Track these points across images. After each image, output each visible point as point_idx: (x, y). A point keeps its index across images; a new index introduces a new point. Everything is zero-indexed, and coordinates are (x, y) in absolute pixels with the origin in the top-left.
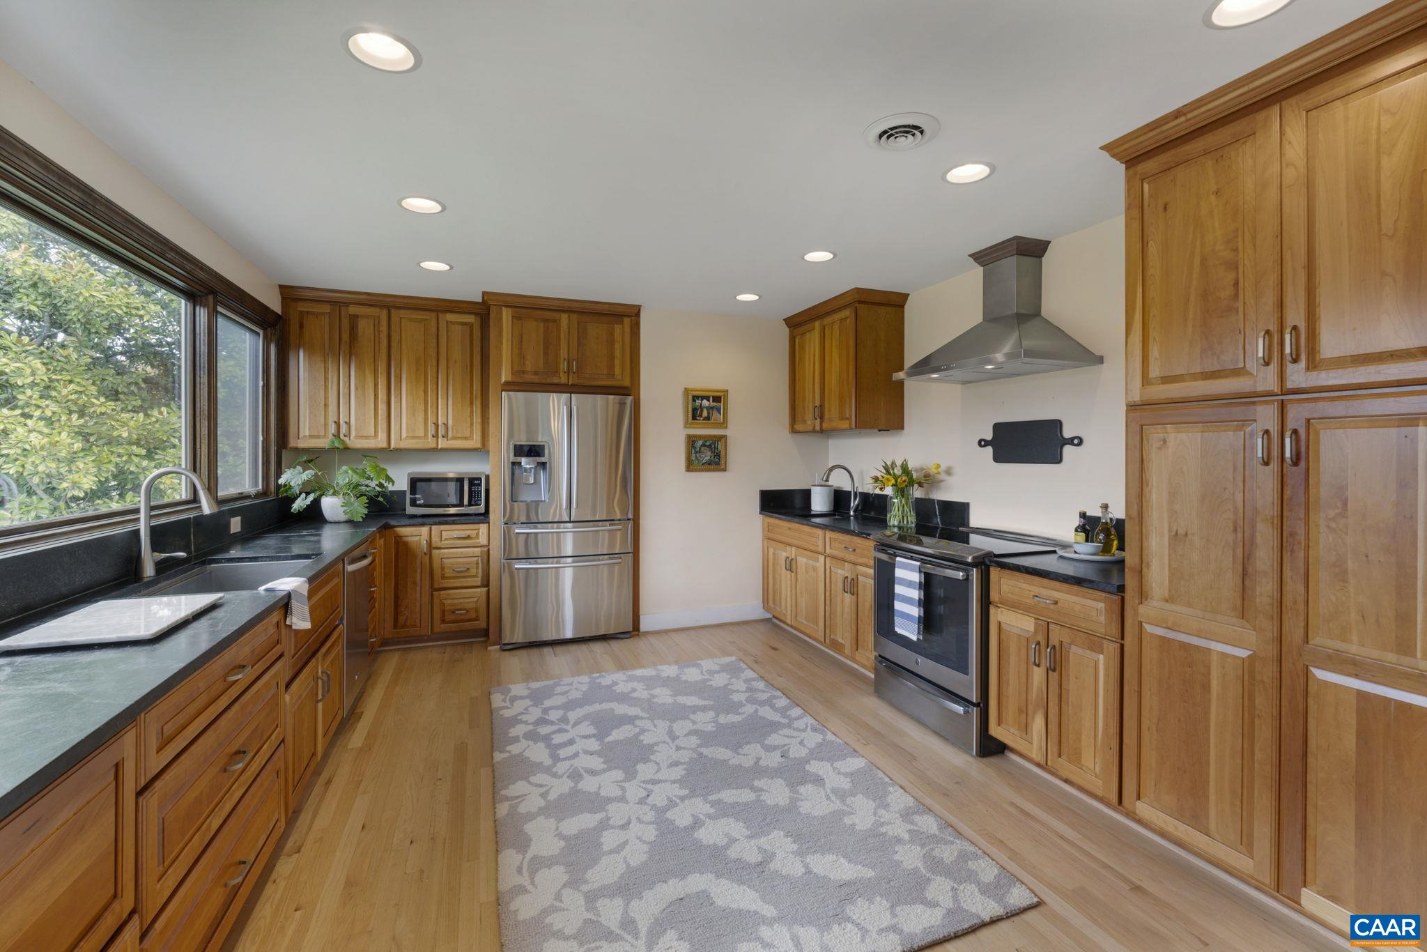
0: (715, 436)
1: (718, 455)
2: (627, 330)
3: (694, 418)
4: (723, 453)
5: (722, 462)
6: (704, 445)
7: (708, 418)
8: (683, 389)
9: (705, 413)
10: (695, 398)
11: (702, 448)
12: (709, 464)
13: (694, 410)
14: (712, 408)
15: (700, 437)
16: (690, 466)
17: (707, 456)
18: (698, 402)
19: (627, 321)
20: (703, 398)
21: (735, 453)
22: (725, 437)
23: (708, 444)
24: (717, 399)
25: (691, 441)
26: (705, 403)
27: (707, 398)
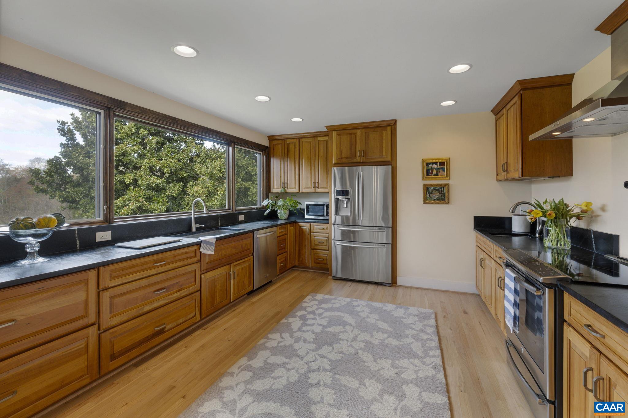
0: (441, 184)
1: (444, 195)
2: (389, 132)
3: (428, 175)
4: (447, 194)
5: (447, 199)
6: (434, 189)
7: (437, 174)
8: (421, 160)
9: (435, 172)
10: (428, 164)
11: (433, 192)
12: (438, 200)
13: (428, 171)
14: (439, 169)
15: (432, 185)
16: (426, 201)
17: (437, 195)
18: (430, 166)
19: (389, 128)
20: (433, 163)
21: (455, 194)
22: (448, 185)
23: (437, 189)
24: (442, 164)
25: (426, 188)
26: (435, 166)
27: (436, 164)
